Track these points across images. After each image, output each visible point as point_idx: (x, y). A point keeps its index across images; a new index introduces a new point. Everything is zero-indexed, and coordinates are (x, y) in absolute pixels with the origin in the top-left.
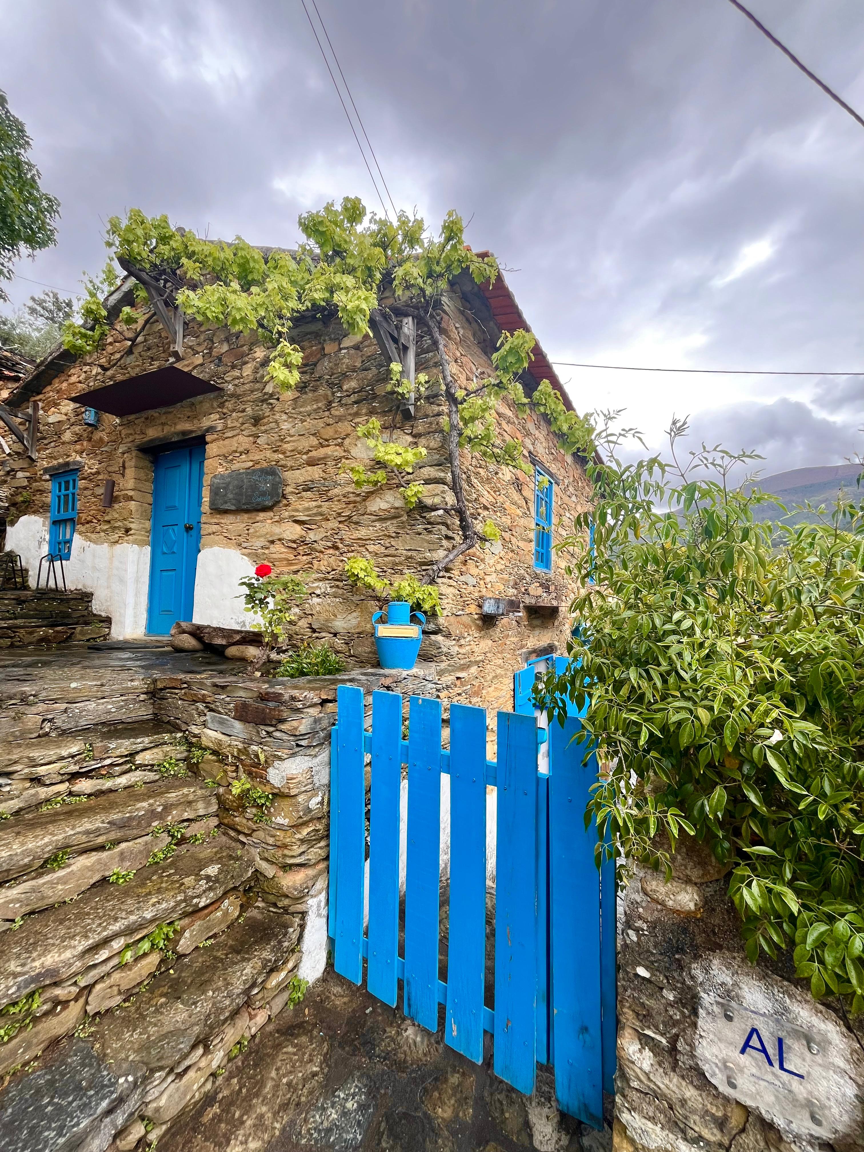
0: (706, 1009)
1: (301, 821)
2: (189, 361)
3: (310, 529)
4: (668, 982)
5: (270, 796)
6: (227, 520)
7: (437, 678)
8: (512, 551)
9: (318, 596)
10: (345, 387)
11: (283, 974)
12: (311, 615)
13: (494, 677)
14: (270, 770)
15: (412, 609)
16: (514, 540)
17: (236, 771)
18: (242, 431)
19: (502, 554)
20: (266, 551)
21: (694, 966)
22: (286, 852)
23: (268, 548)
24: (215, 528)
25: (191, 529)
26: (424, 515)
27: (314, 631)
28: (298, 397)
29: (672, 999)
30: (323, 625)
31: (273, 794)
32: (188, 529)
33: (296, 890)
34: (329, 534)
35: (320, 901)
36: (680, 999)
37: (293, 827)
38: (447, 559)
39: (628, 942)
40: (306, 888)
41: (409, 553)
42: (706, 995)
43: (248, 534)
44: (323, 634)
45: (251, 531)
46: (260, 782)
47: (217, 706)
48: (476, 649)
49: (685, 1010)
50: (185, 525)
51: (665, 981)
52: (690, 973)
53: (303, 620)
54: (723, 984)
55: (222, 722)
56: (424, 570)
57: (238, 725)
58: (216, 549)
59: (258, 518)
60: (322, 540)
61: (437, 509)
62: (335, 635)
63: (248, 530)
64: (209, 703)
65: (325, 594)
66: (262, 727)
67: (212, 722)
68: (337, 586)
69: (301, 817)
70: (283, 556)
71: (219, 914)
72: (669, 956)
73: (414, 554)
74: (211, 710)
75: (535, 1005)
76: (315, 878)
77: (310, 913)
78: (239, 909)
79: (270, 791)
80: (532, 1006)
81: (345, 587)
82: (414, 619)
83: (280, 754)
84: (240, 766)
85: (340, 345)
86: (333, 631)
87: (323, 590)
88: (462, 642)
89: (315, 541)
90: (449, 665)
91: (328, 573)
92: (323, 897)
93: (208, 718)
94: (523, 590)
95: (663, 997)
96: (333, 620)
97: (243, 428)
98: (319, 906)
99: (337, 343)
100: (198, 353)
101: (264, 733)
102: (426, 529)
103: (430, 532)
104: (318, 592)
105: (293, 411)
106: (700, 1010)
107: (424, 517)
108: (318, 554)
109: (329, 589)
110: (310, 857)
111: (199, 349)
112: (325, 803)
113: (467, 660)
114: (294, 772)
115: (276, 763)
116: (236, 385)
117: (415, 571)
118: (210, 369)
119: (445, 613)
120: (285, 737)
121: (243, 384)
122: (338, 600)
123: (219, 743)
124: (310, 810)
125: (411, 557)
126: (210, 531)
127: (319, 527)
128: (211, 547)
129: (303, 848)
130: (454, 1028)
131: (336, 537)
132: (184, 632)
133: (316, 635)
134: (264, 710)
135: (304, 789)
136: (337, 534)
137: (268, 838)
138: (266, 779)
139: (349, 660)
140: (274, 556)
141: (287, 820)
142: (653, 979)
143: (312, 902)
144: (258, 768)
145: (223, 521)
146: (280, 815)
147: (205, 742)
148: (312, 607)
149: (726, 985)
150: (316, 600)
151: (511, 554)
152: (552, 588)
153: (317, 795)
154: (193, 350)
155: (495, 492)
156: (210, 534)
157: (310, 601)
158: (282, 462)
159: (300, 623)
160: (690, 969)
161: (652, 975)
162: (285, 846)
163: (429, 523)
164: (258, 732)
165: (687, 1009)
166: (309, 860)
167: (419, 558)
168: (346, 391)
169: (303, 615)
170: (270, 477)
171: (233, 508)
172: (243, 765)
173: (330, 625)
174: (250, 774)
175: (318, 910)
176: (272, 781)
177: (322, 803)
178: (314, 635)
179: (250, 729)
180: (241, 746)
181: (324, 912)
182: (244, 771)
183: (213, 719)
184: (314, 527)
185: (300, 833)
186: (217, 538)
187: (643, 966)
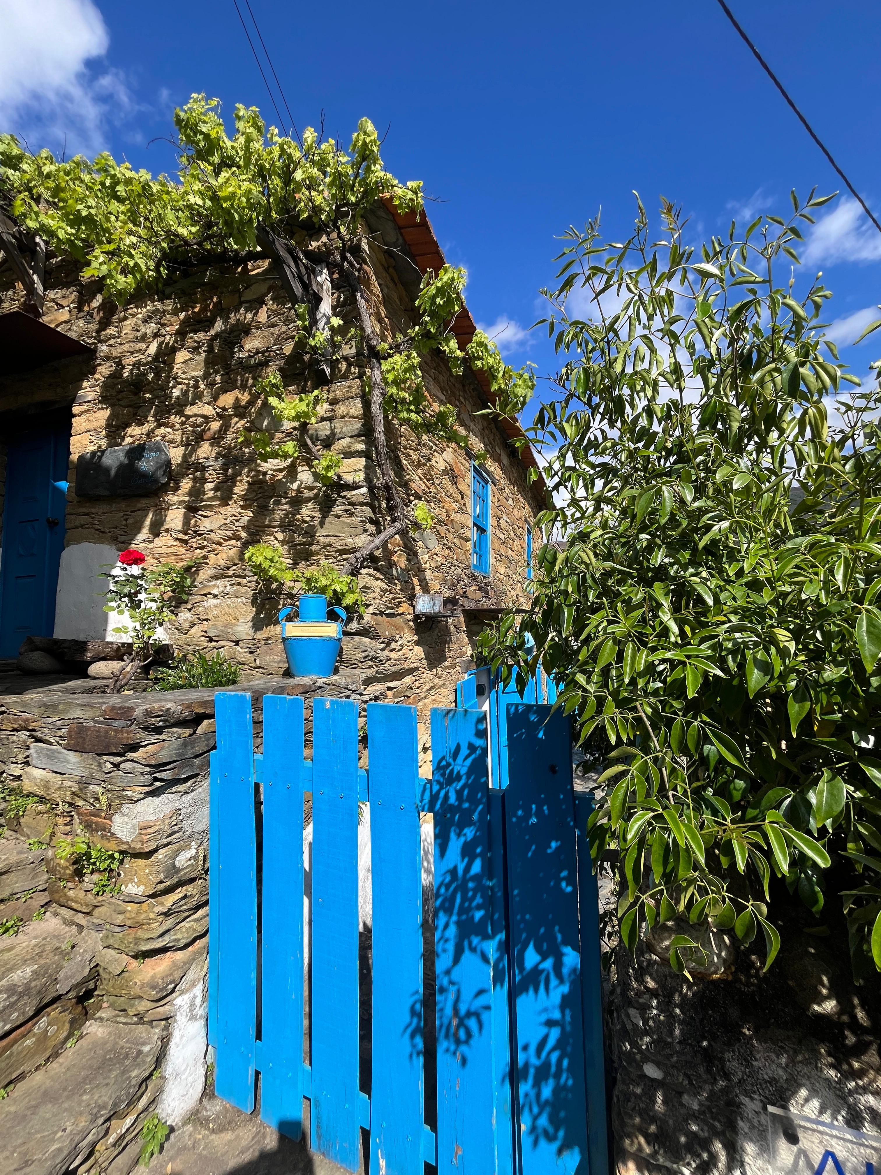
0: (750, 1121)
1: (161, 886)
2: (52, 317)
3: (205, 517)
4: (691, 1083)
5: (116, 855)
6: (99, 509)
7: (363, 687)
8: (449, 548)
9: (215, 596)
10: (247, 347)
11: (129, 1121)
12: (207, 620)
13: (431, 688)
14: (116, 818)
15: (330, 604)
16: (450, 536)
17: (70, 823)
18: (119, 400)
19: (438, 549)
20: (150, 546)
21: (728, 1055)
22: (141, 934)
23: (151, 542)
24: (83, 519)
25: (56, 524)
26: (343, 494)
27: (211, 640)
28: (190, 360)
29: (696, 1107)
30: (222, 631)
31: (121, 852)
32: (53, 524)
33: (153, 988)
34: (228, 521)
35: (195, 997)
36: (709, 1108)
37: (153, 896)
38: (372, 545)
39: (629, 1027)
40: (170, 983)
41: (327, 540)
42: (747, 1099)
43: (126, 526)
44: (222, 643)
45: (130, 521)
46: (102, 837)
47: (45, 734)
48: (410, 654)
49: (717, 1124)
50: (48, 520)
51: (686, 1082)
52: (723, 1069)
53: (196, 627)
54: (773, 1081)
55: (51, 756)
56: (345, 560)
57: (72, 757)
58: (85, 545)
59: (139, 505)
60: (219, 528)
61: (360, 487)
62: (237, 643)
63: (126, 520)
64: (34, 730)
65: (224, 594)
66: (105, 758)
67: (39, 757)
68: (239, 584)
69: (161, 882)
70: (171, 550)
71: (29, 1042)
72: (690, 1045)
73: (332, 540)
74: (38, 740)
75: (494, 1121)
76: (187, 965)
77: (178, 1018)
78: (67, 1026)
79: (117, 849)
80: (491, 1124)
81: (249, 584)
82: (332, 616)
83: (129, 793)
84: (76, 816)
85: (240, 297)
86: (234, 638)
87: (221, 589)
88: (393, 645)
89: (212, 531)
90: (377, 672)
91: (228, 568)
92: (198, 991)
93: (31, 751)
94: (461, 592)
95: (682, 1105)
96: (234, 625)
97: (120, 397)
98: (192, 1004)
99: (237, 295)
100: (63, 307)
101: (109, 765)
102: (346, 511)
103: (352, 514)
104: (215, 591)
105: (183, 376)
106: (741, 1123)
107: (344, 497)
108: (215, 547)
109: (228, 587)
110: (178, 936)
111: (64, 303)
112: (201, 858)
113: (400, 667)
114: (151, 818)
115: (126, 808)
116: (111, 345)
117: (334, 560)
118: (78, 326)
119: (371, 610)
120: (139, 768)
121: (121, 344)
122: (239, 600)
123: (47, 785)
124: (177, 870)
125: (329, 545)
126: (77, 523)
127: (217, 513)
128: (79, 543)
129: (169, 923)
130: (383, 1163)
131: (237, 524)
132: (37, 649)
133: (214, 644)
134: (107, 732)
135: (165, 841)
136: (237, 521)
137: (115, 916)
138: (110, 832)
139: (254, 672)
140: (160, 550)
141: (142, 888)
142: (669, 1079)
143: (181, 1001)
144: (100, 817)
145: (93, 511)
146: (131, 880)
147: (27, 786)
148: (207, 610)
149: (777, 1081)
150: (212, 602)
151: (447, 551)
152: (491, 594)
153: (189, 847)
154: (57, 304)
155: (428, 480)
156: (77, 527)
157: (205, 603)
158: (169, 437)
159: (192, 631)
160: (722, 1060)
161: (666, 1074)
162: (138, 925)
163: (352, 504)
164: (100, 766)
165: (719, 1121)
166: (177, 940)
167: (338, 545)
168: (249, 351)
169: (197, 621)
170: (153, 454)
171: (107, 493)
172: (78, 814)
173: (230, 631)
174: (88, 826)
175: (191, 1011)
176: (119, 834)
177: (195, 857)
178: (210, 645)
179: (90, 762)
180: (75, 788)
181: (200, 1011)
182: (80, 823)
183: (40, 751)
184: (209, 513)
185: (162, 904)
186: (86, 531)
187: (653, 1061)
